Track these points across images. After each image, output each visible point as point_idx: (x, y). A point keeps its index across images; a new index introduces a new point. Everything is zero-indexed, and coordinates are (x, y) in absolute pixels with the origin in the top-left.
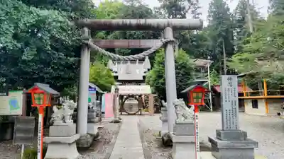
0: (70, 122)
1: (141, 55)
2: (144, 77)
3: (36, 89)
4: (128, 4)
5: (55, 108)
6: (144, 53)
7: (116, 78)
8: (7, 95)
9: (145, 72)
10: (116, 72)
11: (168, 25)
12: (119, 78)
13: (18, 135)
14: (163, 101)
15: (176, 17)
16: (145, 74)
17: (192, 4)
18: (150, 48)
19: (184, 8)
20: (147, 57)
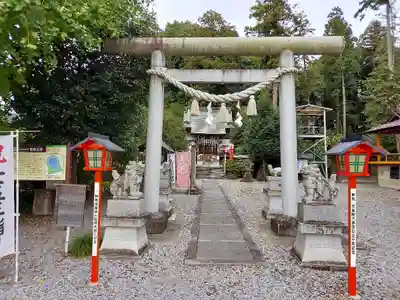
1: (243, 94)
2: (227, 130)
5: (114, 172)
7: (189, 130)
8: (44, 151)
10: (188, 123)
12: (193, 131)
13: (61, 212)
14: (271, 166)
20: (252, 97)
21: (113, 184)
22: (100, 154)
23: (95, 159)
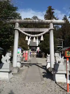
0: (9, 62)
1: (40, 35)
6: (41, 34)
11: (51, 22)
20: (42, 36)
21: (2, 59)
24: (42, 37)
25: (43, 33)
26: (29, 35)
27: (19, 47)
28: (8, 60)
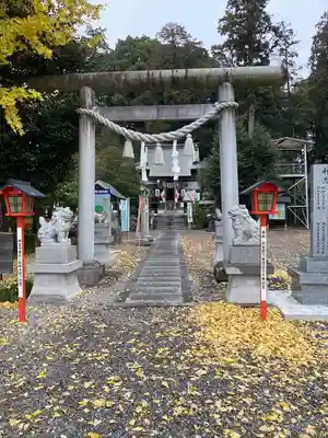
0: (65, 241)
1: (179, 132)
2: (193, 171)
3: (12, 189)
4: (166, 42)
5: (42, 219)
6: (185, 129)
9: (195, 163)
14: (218, 211)
15: (250, 64)
16: (194, 167)
17: (280, 37)
18: (193, 120)
19: (266, 45)
20: (189, 135)
21: (40, 231)
22: (20, 200)
23: (16, 205)
24: (189, 140)
25: (193, 126)
26: (137, 135)
27: (100, 183)
28: (61, 234)
